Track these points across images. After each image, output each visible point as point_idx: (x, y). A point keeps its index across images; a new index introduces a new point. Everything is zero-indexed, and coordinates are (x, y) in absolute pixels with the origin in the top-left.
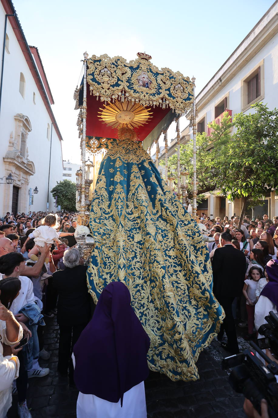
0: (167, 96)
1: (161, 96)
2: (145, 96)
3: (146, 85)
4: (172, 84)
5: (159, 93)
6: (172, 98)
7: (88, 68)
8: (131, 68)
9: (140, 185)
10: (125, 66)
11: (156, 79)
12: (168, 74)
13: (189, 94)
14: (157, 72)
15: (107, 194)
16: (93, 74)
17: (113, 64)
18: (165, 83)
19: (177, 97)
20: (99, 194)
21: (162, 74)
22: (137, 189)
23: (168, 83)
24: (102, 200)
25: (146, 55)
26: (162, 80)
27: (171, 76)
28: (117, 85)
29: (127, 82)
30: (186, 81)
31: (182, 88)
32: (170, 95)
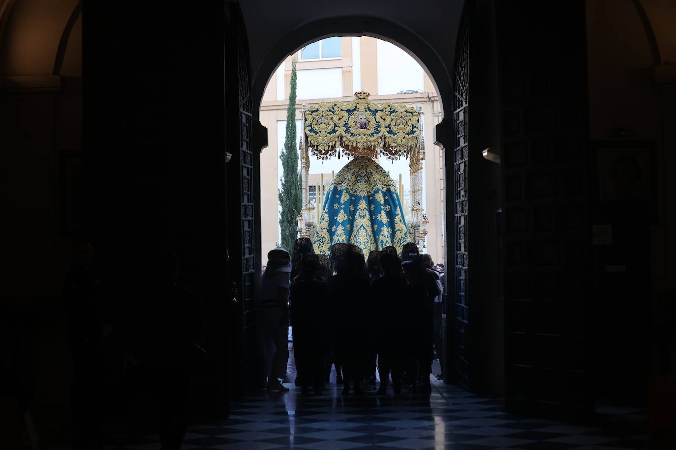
0: (386, 134)
1: (380, 134)
2: (362, 138)
3: (363, 126)
4: (392, 119)
5: (378, 132)
6: (392, 136)
7: (306, 120)
8: (348, 111)
9: (362, 225)
10: (342, 110)
11: (375, 117)
12: (388, 109)
13: (414, 127)
14: (376, 110)
15: (328, 235)
16: (310, 125)
17: (330, 111)
18: (384, 120)
19: (399, 133)
20: (320, 236)
21: (382, 110)
22: (358, 231)
23: (388, 119)
24: (323, 242)
25: (364, 93)
26: (381, 117)
27: (392, 110)
28: (334, 131)
29: (344, 127)
30: (409, 112)
31: (404, 121)
32: (390, 132)
